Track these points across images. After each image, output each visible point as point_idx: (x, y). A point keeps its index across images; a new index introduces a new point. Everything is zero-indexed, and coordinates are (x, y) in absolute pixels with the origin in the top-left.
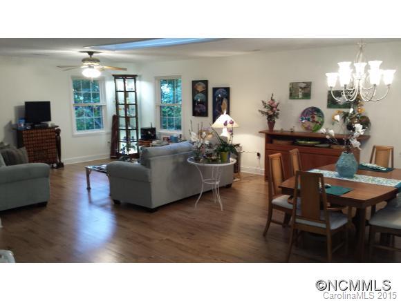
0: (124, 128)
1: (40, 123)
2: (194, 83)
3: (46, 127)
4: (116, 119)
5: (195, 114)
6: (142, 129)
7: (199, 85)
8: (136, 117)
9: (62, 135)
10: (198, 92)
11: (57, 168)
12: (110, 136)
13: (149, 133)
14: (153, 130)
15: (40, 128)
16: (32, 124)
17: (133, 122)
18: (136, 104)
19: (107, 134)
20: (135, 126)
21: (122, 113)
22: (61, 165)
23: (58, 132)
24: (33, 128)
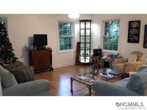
0: (83, 49)
1: (42, 47)
2: (130, 22)
3: (45, 49)
4: (79, 44)
5: (129, 41)
6: (94, 50)
7: (134, 23)
8: (90, 43)
9: (53, 53)
10: (133, 28)
11: (50, 71)
12: (75, 53)
13: (99, 52)
14: (100, 50)
15: (42, 49)
16: (37, 47)
17: (88, 45)
18: (90, 36)
19: (74, 52)
20: (89, 47)
21: (83, 41)
22: (52, 69)
23: (51, 51)
24: (38, 49)
